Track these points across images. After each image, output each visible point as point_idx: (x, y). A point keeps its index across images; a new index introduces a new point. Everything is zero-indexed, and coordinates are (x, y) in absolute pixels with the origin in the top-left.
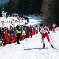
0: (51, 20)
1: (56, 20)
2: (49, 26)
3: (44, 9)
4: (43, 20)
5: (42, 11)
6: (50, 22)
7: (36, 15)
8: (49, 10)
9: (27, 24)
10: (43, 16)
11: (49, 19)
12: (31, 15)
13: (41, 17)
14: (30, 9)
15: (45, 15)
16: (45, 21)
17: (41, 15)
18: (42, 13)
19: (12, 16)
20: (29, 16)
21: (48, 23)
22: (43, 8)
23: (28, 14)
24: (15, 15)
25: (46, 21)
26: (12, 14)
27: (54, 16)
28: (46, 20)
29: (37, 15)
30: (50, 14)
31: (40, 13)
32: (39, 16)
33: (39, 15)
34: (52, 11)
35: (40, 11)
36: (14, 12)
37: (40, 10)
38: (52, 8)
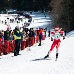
0: (65, 20)
1: (72, 19)
2: (61, 28)
3: (54, 4)
4: (53, 20)
5: (51, 6)
6: (63, 23)
7: (43, 12)
8: (63, 5)
9: (29, 25)
10: (53, 14)
11: (62, 18)
12: (35, 12)
13: (49, 15)
14: (34, 3)
15: (56, 13)
16: (55, 21)
17: (50, 11)
18: (51, 9)
19: (7, 13)
20: (32, 13)
21: (61, 24)
22: (52, 2)
23: (30, 11)
24: (10, 11)
25: (57, 22)
26: (7, 10)
27: (69, 14)
28: (57, 20)
29: (45, 11)
30: (64, 11)
31: (49, 10)
32: (47, 13)
33: (48, 11)
34: (66, 6)
35: (49, 6)
36: (9, 8)
37: (48, 4)
38: (66, 2)
